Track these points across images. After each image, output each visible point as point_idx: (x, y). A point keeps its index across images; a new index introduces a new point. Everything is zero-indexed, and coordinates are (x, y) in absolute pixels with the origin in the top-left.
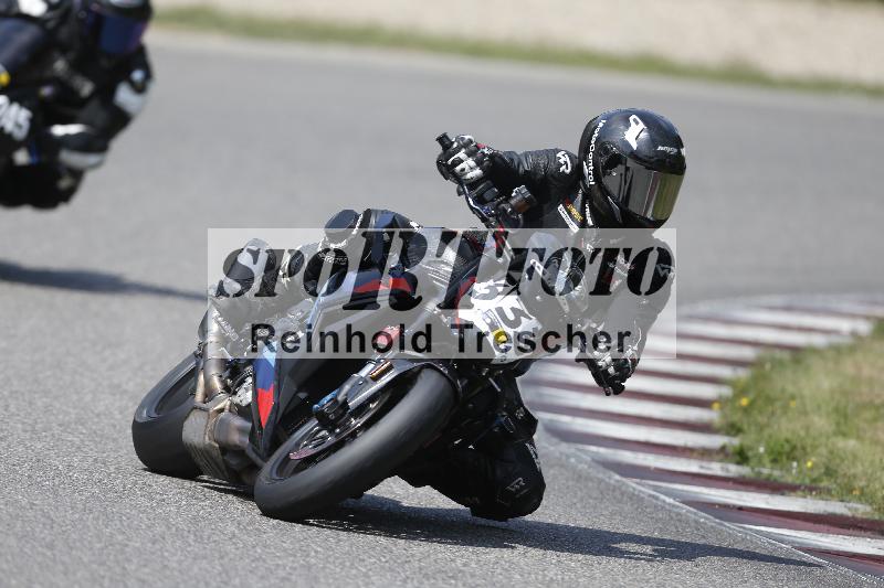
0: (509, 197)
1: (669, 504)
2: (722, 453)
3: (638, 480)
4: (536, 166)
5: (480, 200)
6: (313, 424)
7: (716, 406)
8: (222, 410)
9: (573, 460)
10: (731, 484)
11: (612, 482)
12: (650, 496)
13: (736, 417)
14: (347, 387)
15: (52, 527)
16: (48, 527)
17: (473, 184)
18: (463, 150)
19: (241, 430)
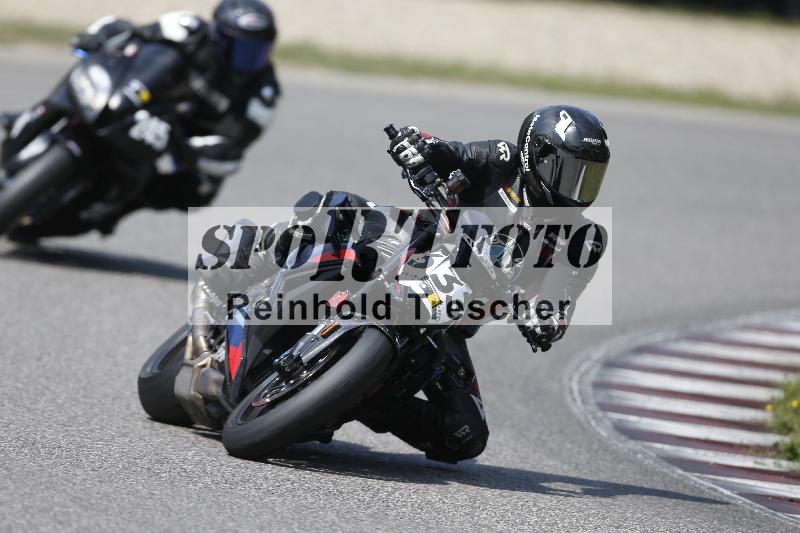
0: (446, 180)
1: (727, 496)
2: (775, 450)
3: (699, 475)
4: (479, 154)
5: (421, 182)
6: (274, 376)
7: (769, 407)
8: (204, 366)
9: (640, 456)
10: (782, 478)
11: (675, 476)
12: (709, 488)
13: (788, 418)
14: (301, 344)
15: (170, 515)
16: (166, 515)
17: (415, 169)
18: (407, 139)
19: (217, 382)
